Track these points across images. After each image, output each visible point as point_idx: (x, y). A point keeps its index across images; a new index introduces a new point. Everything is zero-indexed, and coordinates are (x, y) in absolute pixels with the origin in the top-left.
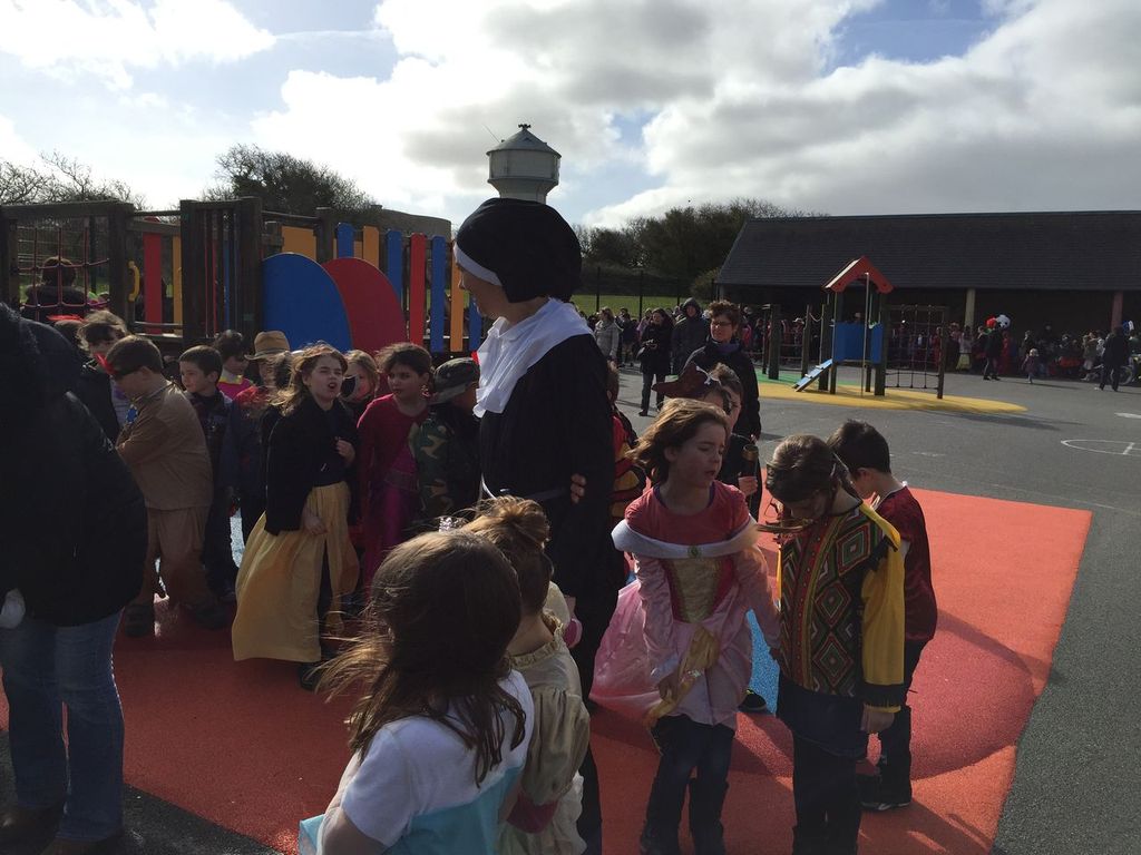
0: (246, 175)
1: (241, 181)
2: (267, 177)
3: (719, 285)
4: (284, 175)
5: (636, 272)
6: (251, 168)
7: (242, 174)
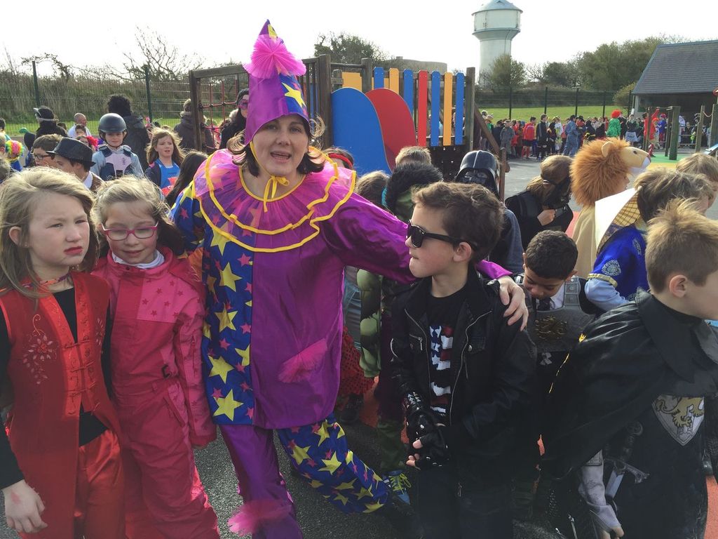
0: (321, 43)
1: (319, 48)
2: (334, 43)
3: (635, 95)
4: (343, 41)
5: (574, 90)
6: (324, 38)
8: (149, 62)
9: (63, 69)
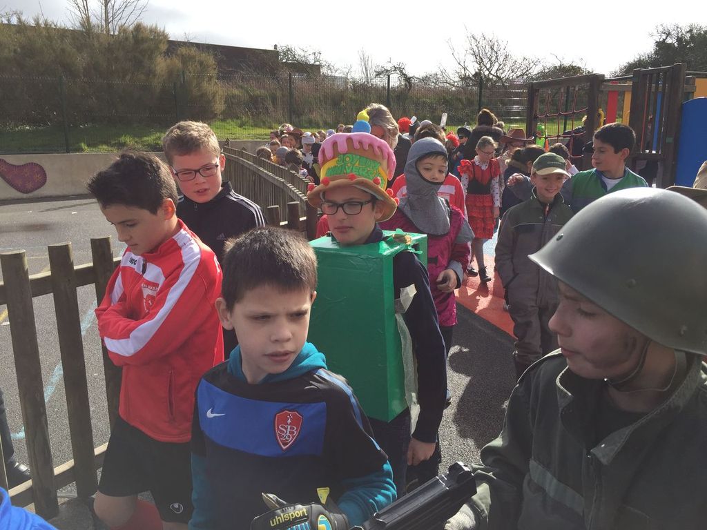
0: (664, 40)
1: (662, 46)
2: (679, 40)
4: (692, 37)
6: (668, 34)
7: (661, 40)
8: (480, 70)
9: (408, 79)
